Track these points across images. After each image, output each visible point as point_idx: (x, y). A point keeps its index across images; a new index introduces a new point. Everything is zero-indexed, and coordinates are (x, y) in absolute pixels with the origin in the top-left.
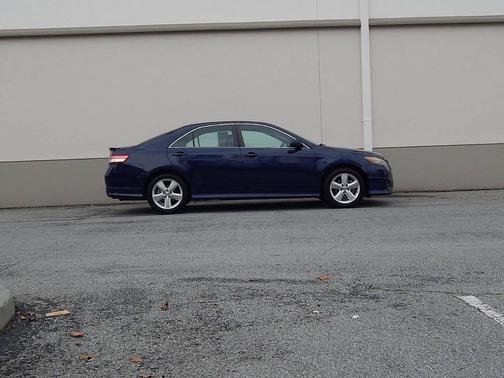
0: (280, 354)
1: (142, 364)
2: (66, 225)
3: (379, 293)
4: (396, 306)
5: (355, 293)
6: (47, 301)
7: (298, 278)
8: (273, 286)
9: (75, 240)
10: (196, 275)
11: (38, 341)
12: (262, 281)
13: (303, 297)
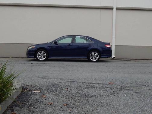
0: (108, 105)
1: (68, 106)
2: (24, 63)
3: (130, 88)
4: (136, 93)
5: (122, 88)
6: (30, 86)
7: (103, 83)
8: (97, 85)
9: (30, 68)
10: (72, 81)
11: (33, 98)
12: (92, 83)
13: (107, 89)
